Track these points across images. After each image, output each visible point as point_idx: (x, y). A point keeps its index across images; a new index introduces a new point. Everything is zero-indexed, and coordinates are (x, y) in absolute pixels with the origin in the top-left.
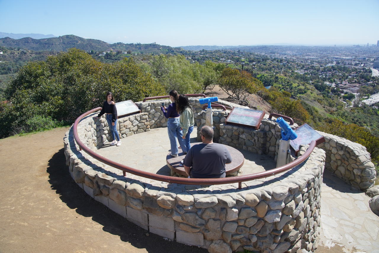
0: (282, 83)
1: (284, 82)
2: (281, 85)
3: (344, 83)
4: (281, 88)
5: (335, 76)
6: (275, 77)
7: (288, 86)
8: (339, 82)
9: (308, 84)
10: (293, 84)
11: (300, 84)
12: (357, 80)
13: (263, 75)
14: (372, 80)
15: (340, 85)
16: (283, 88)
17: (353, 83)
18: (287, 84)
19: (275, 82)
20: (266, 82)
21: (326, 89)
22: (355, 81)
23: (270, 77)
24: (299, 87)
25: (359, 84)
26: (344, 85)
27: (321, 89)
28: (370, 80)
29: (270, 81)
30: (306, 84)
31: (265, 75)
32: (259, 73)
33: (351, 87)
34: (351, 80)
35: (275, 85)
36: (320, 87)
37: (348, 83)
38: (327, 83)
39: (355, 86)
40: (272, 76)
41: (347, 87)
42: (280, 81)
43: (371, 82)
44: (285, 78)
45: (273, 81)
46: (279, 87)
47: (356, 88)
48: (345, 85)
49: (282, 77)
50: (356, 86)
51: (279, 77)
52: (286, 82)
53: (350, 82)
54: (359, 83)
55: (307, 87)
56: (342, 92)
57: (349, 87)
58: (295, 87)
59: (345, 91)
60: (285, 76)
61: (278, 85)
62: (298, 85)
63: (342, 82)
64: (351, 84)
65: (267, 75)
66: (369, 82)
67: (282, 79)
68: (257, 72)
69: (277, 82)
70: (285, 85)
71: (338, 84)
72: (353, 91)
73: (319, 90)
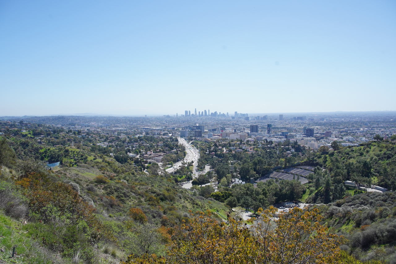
0: (74, 157)
1: (77, 155)
2: (72, 160)
3: (149, 153)
4: (74, 163)
5: (142, 147)
6: (64, 151)
7: (82, 160)
8: (144, 153)
9: (107, 156)
10: (88, 157)
11: (97, 157)
12: (162, 149)
13: (49, 150)
14: (175, 148)
15: (145, 155)
16: (76, 164)
17: (157, 153)
18: (80, 158)
19: (65, 157)
20: (52, 158)
21: (128, 160)
22: (160, 150)
23: (58, 150)
24: (96, 161)
27: (122, 160)
28: (173, 148)
29: (59, 156)
30: (104, 156)
31: (51, 149)
32: (42, 146)
33: (156, 156)
34: (155, 150)
35: (65, 160)
36: (122, 159)
37: (153, 153)
38: (131, 154)
39: (160, 155)
40: (60, 150)
41: (152, 157)
42: (72, 155)
43: (175, 150)
44: (78, 150)
45: (62, 156)
46: (71, 163)
47: (161, 157)
48: (150, 155)
49: (73, 150)
51: (70, 150)
52: (79, 156)
53: (155, 152)
54: (163, 152)
55: (106, 159)
56: (146, 162)
57: (154, 157)
58: (91, 161)
59: (149, 160)
60: (78, 148)
61: (69, 161)
62: (94, 157)
63: (147, 152)
65: (54, 148)
66: (173, 150)
67: (74, 152)
68: (39, 146)
69: (68, 156)
70: (77, 160)
71: (143, 154)
72: (158, 161)
73: (120, 162)
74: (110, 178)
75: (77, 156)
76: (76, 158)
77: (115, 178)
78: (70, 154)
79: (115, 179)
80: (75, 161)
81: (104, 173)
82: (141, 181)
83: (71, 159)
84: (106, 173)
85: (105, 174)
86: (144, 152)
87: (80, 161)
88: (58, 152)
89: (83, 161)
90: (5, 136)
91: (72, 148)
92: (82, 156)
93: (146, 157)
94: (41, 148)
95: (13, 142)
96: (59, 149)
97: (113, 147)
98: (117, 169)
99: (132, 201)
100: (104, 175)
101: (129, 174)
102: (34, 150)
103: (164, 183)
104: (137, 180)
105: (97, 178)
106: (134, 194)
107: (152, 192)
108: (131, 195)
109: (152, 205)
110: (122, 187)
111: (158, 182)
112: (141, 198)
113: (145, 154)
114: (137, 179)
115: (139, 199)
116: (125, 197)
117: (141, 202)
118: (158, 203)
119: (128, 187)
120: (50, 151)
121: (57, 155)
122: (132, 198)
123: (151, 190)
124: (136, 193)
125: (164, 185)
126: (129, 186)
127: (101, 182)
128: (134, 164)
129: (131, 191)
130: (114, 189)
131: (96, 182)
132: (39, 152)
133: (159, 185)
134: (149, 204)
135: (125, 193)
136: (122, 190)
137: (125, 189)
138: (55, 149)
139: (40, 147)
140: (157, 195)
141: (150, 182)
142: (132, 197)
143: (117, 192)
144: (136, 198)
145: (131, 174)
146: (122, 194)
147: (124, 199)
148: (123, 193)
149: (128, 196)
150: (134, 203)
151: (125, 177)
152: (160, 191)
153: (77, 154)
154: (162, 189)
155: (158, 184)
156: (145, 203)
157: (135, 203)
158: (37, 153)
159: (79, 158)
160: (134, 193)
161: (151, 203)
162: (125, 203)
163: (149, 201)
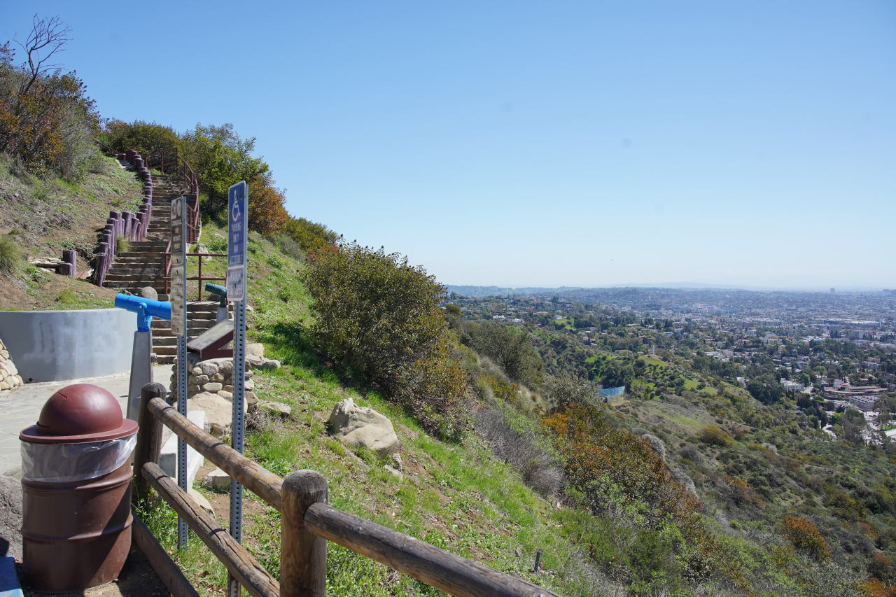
0: (655, 378)
1: (661, 375)
2: (651, 386)
3: (838, 383)
4: (654, 392)
5: (821, 367)
6: (634, 363)
7: (673, 386)
8: (824, 382)
9: (730, 382)
10: (687, 381)
11: (707, 383)
12: (876, 376)
13: (604, 358)
15: (827, 389)
16: (658, 393)
17: (862, 385)
18: (668, 382)
19: (636, 376)
20: (610, 377)
21: (782, 396)
22: (870, 379)
23: (621, 361)
24: (702, 391)
25: (882, 387)
26: (839, 390)
27: (767, 396)
29: (623, 373)
30: (722, 382)
31: (609, 358)
32: (592, 351)
33: (859, 394)
34: (857, 377)
35: (635, 383)
36: (765, 393)
37: (851, 384)
38: (789, 384)
39: (868, 392)
40: (627, 360)
41: (847, 395)
44: (664, 364)
45: (631, 374)
46: (648, 391)
47: (873, 397)
48: (842, 389)
49: (654, 363)
50: (871, 392)
51: (647, 362)
52: (666, 377)
53: (856, 381)
54: (880, 384)
55: (726, 389)
56: (830, 407)
57: (853, 395)
58: (692, 390)
59: (837, 403)
60: (665, 359)
61: (645, 386)
62: (700, 383)
63: (832, 381)
64: (858, 386)
65: (614, 357)
67: (655, 367)
68: (586, 350)
69: (642, 375)
70: (662, 385)
71: (823, 386)
72: (861, 405)
73: (762, 401)
74: (735, 435)
75: (662, 378)
76: (659, 380)
77: (747, 436)
78: (647, 371)
79: (747, 439)
80: (656, 389)
81: (720, 422)
82: (815, 452)
83: (649, 382)
84: (727, 423)
85: (724, 424)
86: (825, 380)
87: (668, 388)
88: (623, 364)
89: (674, 389)
90: (526, 326)
91: (653, 359)
92: (672, 378)
93: (830, 392)
94: (590, 356)
95: (539, 338)
96: (624, 359)
97: (744, 362)
98: (752, 416)
99: (789, 497)
100: (721, 426)
101: (784, 431)
102: (577, 358)
103: (879, 466)
104: (805, 449)
105: (705, 432)
106: (794, 482)
107: (845, 485)
108: (788, 483)
109: (844, 517)
110: (765, 461)
111: (863, 461)
112: (813, 494)
113: (827, 386)
114: (805, 446)
115: (808, 496)
116: (772, 486)
117: (814, 505)
118: (861, 515)
119: (779, 462)
120: (606, 361)
121: (619, 372)
122: (788, 491)
123: (842, 479)
124: (800, 481)
125: (880, 472)
126: (781, 460)
127: (715, 443)
128: (797, 407)
129: (787, 474)
130: (745, 463)
131: (702, 440)
132: (584, 363)
133: (866, 470)
134: (835, 515)
135: (770, 475)
136: (763, 469)
137: (772, 466)
138: (616, 359)
139: (587, 353)
140: (859, 493)
141: (840, 457)
142: (790, 489)
143: (752, 471)
144: (799, 494)
145: (787, 432)
146: (764, 478)
147: (767, 491)
148: (765, 476)
149: (779, 485)
150: (793, 504)
151: (774, 437)
152: (867, 485)
153: (662, 373)
154: (873, 481)
155: (863, 468)
156: (824, 508)
157: (796, 504)
158: (582, 363)
159: (665, 382)
160: (795, 479)
161: (840, 511)
162: (772, 502)
163: (836, 505)
